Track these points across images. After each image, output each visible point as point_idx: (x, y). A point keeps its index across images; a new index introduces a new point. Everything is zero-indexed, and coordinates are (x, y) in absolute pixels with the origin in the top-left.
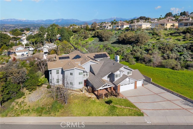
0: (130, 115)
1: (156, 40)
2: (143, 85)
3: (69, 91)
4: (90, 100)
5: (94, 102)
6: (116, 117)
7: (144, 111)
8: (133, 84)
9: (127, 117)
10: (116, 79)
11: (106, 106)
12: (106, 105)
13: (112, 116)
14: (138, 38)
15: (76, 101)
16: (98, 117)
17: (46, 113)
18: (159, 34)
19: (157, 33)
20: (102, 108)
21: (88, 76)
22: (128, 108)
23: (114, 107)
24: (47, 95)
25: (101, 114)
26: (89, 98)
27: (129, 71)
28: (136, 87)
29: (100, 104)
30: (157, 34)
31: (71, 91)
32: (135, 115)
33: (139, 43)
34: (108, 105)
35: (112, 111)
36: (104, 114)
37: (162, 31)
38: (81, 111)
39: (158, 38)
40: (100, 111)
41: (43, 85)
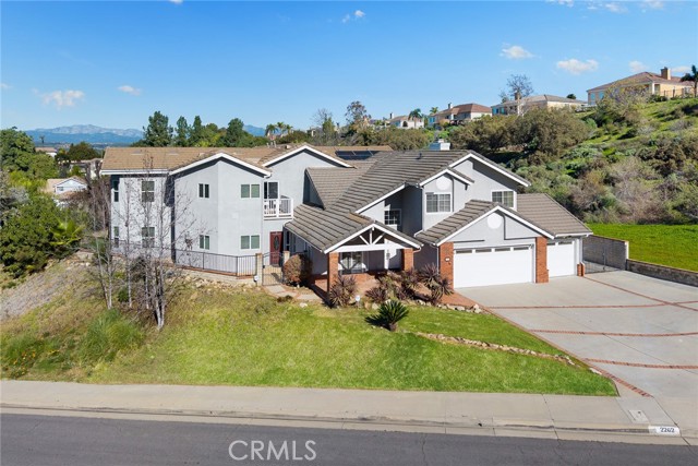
0: (516, 386)
1: (619, 139)
2: (581, 271)
3: (189, 275)
4: (284, 309)
5: (307, 314)
6: (430, 395)
7: (612, 370)
8: (529, 255)
9: (498, 396)
10: (431, 220)
11: (368, 336)
12: (369, 330)
13: (402, 388)
14: (535, 129)
15: (213, 313)
16: (319, 390)
17: (49, 365)
18: (630, 117)
19: (621, 113)
20: (343, 348)
21: (292, 213)
22: (506, 348)
23: (415, 341)
24: (79, 292)
25: (339, 376)
26: (280, 300)
27: (503, 189)
28: (541, 274)
29: (337, 328)
30: (620, 120)
31: (198, 273)
32: (552, 389)
33: (538, 153)
34: (380, 332)
35: (401, 358)
36: (354, 375)
37: (643, 105)
38: (225, 360)
39: (625, 130)
40: (333, 362)
41: (78, 253)
